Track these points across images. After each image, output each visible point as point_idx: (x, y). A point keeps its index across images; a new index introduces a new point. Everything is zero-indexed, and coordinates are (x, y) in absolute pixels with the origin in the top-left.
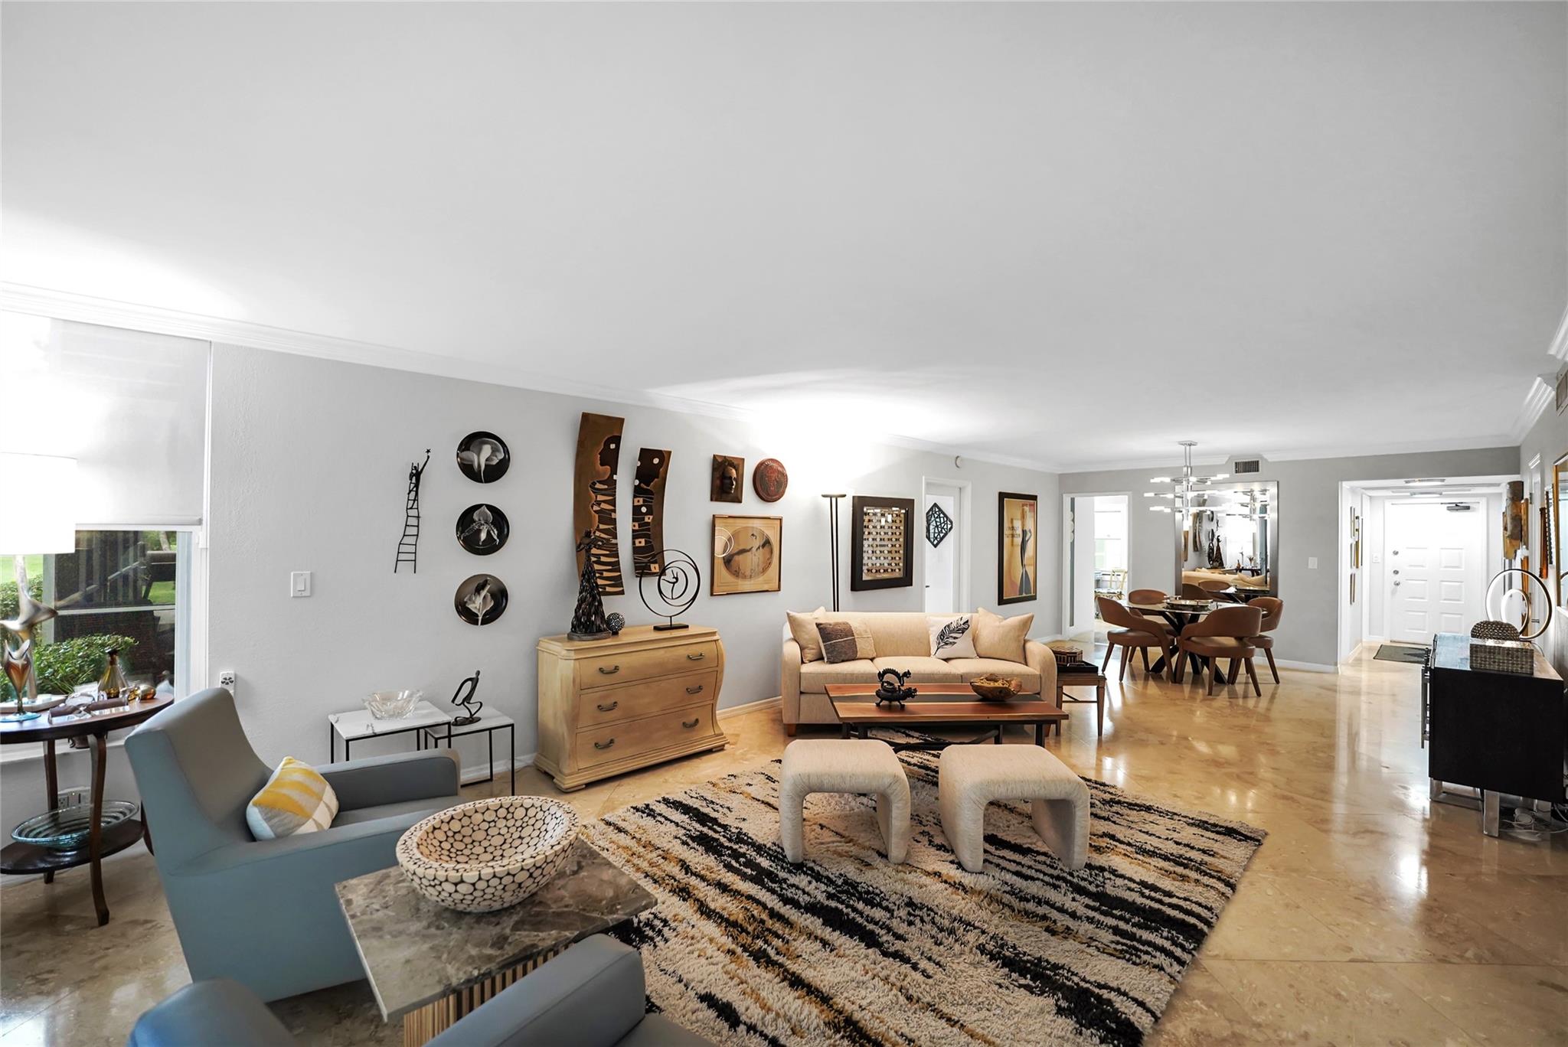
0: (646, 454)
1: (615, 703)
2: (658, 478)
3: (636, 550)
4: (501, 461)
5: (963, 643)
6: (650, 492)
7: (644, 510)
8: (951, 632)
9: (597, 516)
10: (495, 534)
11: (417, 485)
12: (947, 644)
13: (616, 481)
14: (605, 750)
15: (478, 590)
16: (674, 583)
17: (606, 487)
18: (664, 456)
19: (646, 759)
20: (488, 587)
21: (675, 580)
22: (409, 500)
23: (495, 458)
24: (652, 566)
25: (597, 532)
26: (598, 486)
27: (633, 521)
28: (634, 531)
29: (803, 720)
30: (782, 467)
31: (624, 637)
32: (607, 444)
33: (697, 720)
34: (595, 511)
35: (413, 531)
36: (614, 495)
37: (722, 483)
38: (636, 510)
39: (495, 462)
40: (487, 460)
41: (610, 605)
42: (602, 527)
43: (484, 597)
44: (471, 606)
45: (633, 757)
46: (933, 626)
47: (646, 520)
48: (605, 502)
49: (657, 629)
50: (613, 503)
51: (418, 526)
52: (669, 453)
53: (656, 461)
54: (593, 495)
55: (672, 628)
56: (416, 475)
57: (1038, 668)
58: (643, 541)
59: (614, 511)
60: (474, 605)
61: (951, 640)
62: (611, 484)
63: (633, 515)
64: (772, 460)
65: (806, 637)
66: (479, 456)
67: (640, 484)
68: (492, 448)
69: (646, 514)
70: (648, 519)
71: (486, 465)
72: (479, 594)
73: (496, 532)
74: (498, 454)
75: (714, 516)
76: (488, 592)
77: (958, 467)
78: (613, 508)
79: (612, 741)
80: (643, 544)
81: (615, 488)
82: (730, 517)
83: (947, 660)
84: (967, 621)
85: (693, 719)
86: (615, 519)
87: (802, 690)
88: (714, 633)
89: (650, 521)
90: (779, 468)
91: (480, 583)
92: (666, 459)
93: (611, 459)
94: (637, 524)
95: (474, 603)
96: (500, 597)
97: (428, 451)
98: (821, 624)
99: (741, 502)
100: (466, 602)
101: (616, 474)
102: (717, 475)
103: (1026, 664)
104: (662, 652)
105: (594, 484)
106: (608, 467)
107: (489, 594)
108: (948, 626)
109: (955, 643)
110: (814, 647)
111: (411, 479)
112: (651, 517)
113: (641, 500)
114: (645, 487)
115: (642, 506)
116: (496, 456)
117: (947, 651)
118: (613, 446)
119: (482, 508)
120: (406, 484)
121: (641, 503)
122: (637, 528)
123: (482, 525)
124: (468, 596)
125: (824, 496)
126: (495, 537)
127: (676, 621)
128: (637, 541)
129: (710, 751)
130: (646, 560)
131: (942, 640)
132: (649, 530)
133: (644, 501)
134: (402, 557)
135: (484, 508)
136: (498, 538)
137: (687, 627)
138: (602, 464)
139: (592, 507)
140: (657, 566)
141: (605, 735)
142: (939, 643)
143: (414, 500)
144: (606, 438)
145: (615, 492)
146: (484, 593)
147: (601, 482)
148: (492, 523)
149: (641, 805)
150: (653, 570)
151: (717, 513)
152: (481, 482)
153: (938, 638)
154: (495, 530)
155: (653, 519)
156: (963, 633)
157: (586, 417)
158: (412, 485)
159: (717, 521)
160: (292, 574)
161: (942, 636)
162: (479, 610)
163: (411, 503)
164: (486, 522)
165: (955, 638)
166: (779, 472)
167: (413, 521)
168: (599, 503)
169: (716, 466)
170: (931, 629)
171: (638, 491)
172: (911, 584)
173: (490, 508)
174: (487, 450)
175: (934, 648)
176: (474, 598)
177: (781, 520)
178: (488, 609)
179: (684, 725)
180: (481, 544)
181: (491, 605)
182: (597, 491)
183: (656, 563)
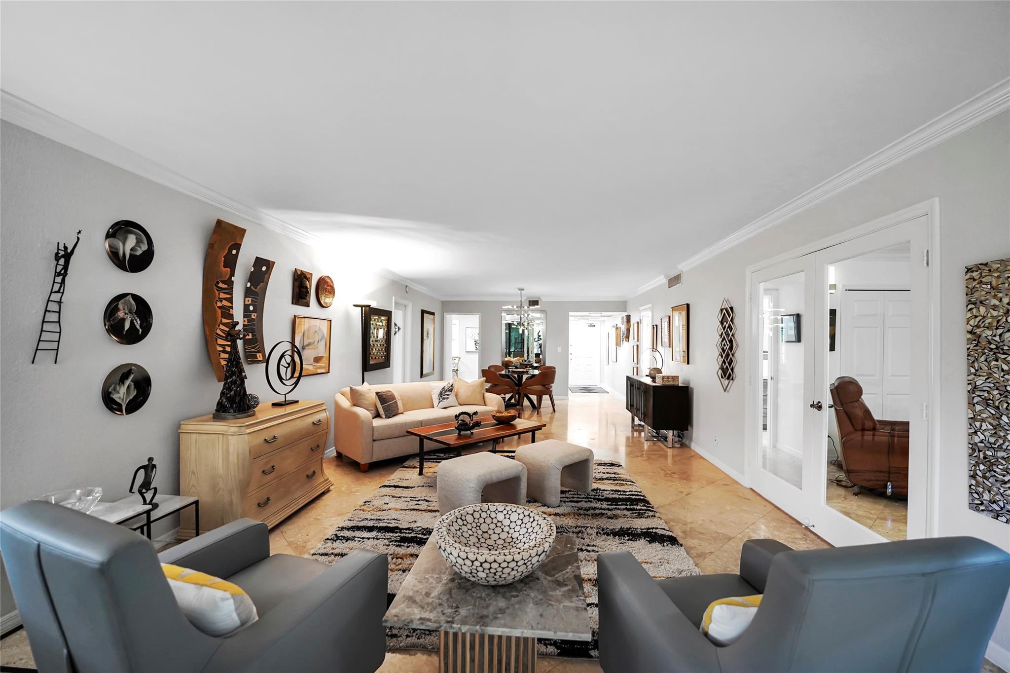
0: (258, 262)
1: (272, 466)
2: (262, 282)
3: (246, 342)
4: (144, 252)
5: (452, 399)
6: (257, 294)
7: (251, 308)
8: (446, 392)
9: (220, 311)
12: (444, 399)
13: (233, 281)
14: (264, 508)
15: (122, 379)
16: (287, 368)
17: (226, 286)
18: (270, 264)
19: (291, 508)
20: (132, 376)
21: (287, 365)
22: (54, 282)
23: (138, 248)
24: (258, 355)
25: (221, 325)
26: (221, 285)
27: (244, 317)
28: (244, 325)
29: (375, 460)
30: (332, 282)
32: (230, 250)
33: (314, 472)
34: (219, 307)
35: (53, 317)
36: (232, 294)
37: (300, 291)
38: (246, 307)
39: (139, 252)
40: (132, 250)
42: (224, 321)
43: (128, 387)
44: (115, 397)
45: (282, 509)
46: (434, 389)
47: (253, 317)
48: (225, 299)
49: (275, 404)
50: (230, 300)
51: (59, 312)
52: (274, 263)
53: (264, 268)
54: (217, 292)
55: (287, 403)
58: (251, 334)
59: (232, 307)
60: (119, 395)
61: (446, 396)
62: (230, 283)
63: (244, 312)
64: (328, 277)
65: (366, 402)
66: (124, 244)
67: (250, 286)
68: (137, 238)
69: (253, 312)
71: (131, 255)
72: (124, 383)
73: (139, 322)
74: (142, 245)
75: (295, 316)
76: (131, 381)
77: (407, 292)
78: (231, 305)
79: (268, 499)
80: (251, 337)
81: (232, 288)
82: (305, 318)
83: (444, 408)
84: (452, 385)
85: (311, 471)
86: (233, 315)
87: (374, 439)
89: (254, 318)
90: (331, 284)
91: (123, 373)
92: (270, 268)
93: (231, 262)
94: (246, 320)
95: (118, 393)
96: (143, 386)
98: (379, 393)
99: (309, 306)
100: (111, 392)
101: (234, 276)
102: (297, 284)
103: (486, 405)
104: (298, 421)
105: (218, 283)
106: (229, 269)
107: (133, 384)
108: (444, 388)
109: (448, 398)
112: (256, 314)
113: (250, 299)
114: (254, 289)
115: (250, 305)
116: (140, 247)
117: (445, 403)
118: (234, 252)
119: (128, 297)
121: (250, 302)
122: (246, 323)
123: (125, 313)
124: (113, 386)
125: (356, 306)
126: (138, 327)
127: (290, 397)
129: (323, 494)
130: (253, 350)
131: (441, 397)
132: (255, 325)
133: (252, 301)
134: (43, 346)
135: (130, 298)
136: (140, 328)
137: (298, 401)
138: (224, 268)
139: (216, 303)
140: (261, 354)
141: (264, 495)
142: (440, 399)
143: (61, 284)
144: (231, 244)
145: (232, 291)
146: (128, 382)
147: (223, 282)
148: (135, 313)
149: (329, 536)
150: (259, 359)
151: (297, 314)
152: (128, 271)
153: (438, 396)
154: (138, 320)
155: (257, 315)
156: (451, 392)
157: (219, 223)
159: (297, 320)
161: (441, 394)
162: (123, 399)
164: (130, 312)
165: (448, 395)
166: (331, 286)
167: (53, 307)
168: (221, 300)
169: (296, 277)
170: (434, 391)
171: (248, 292)
172: (389, 367)
173: (136, 298)
174: (131, 241)
175: (436, 403)
176: (118, 388)
177: (331, 321)
178: (131, 397)
179: (307, 476)
180: (125, 333)
181: (134, 393)
182: (220, 289)
183: (259, 352)
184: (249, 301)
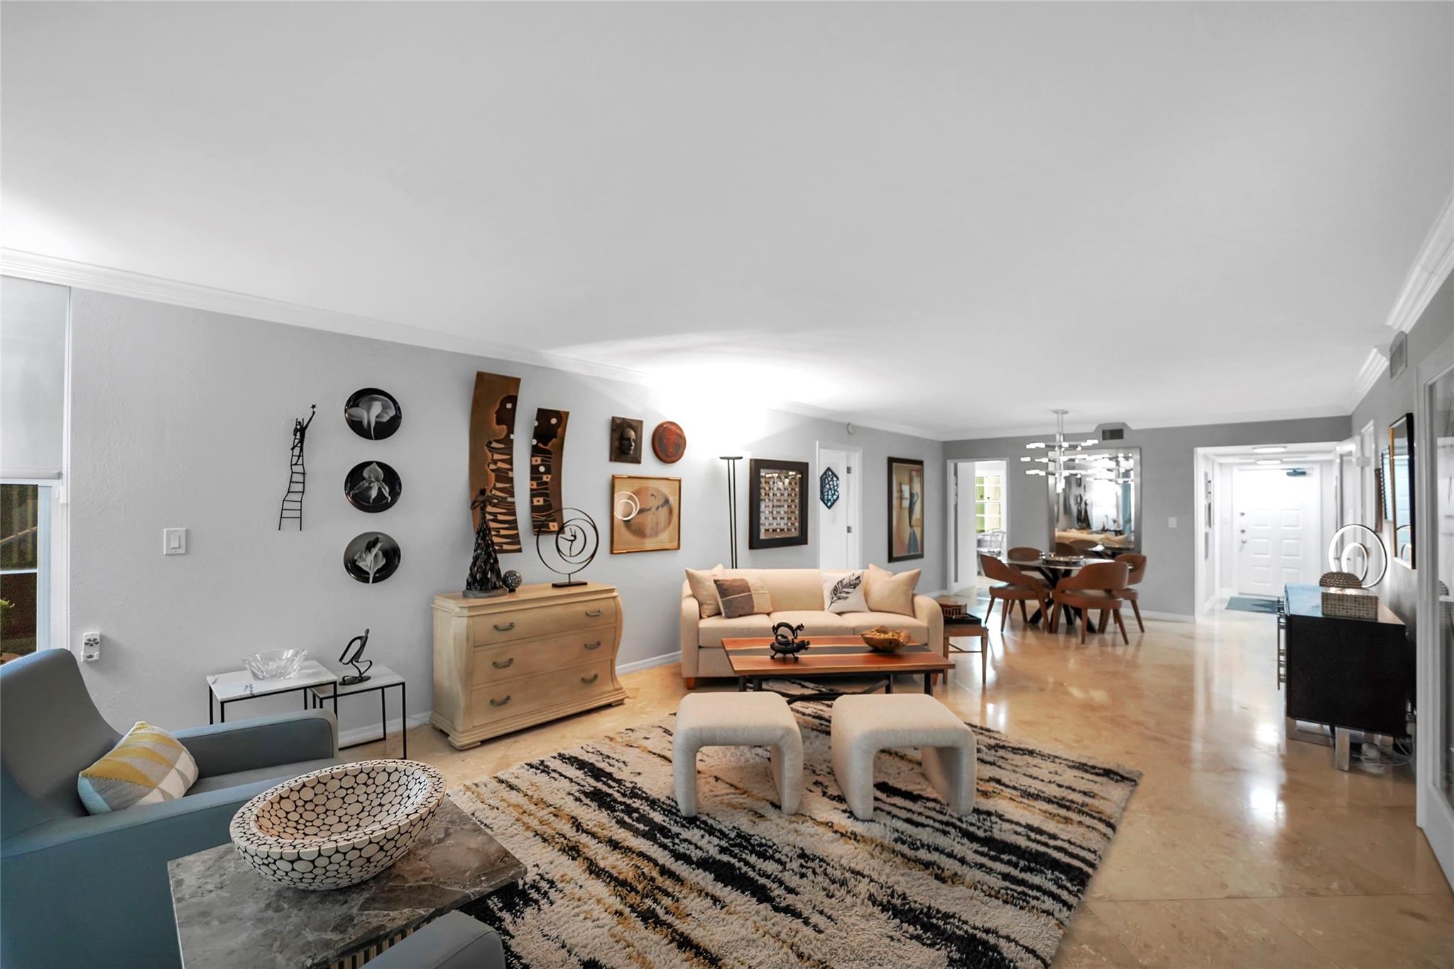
0: (543, 415)
1: (512, 659)
2: (555, 437)
3: (534, 509)
4: (392, 418)
5: (855, 598)
6: (548, 452)
7: (542, 469)
8: (844, 587)
9: (493, 474)
10: (386, 491)
11: (301, 441)
12: (839, 598)
14: (503, 707)
15: (369, 547)
16: (572, 541)
17: (503, 446)
18: (562, 417)
19: (544, 715)
20: (379, 545)
21: (573, 538)
22: (293, 455)
23: (385, 415)
24: (551, 524)
26: (495, 445)
29: (703, 673)
30: (681, 430)
31: (521, 594)
32: (503, 403)
33: (596, 677)
34: (492, 470)
35: (299, 487)
36: (511, 454)
37: (621, 444)
38: (534, 469)
39: (386, 418)
40: (377, 417)
41: (506, 563)
42: (498, 485)
43: (376, 555)
44: (361, 564)
45: (530, 713)
46: (826, 581)
48: (502, 461)
49: (555, 586)
51: (304, 483)
52: (567, 414)
53: (554, 421)
54: (489, 454)
55: (570, 585)
56: (301, 430)
57: (926, 621)
58: (541, 499)
60: (365, 563)
61: (844, 595)
64: (671, 423)
65: (705, 593)
66: (368, 412)
68: (382, 405)
69: (545, 473)
70: (546, 478)
71: (376, 423)
72: (370, 551)
73: (388, 490)
74: (389, 411)
75: (613, 476)
76: (380, 549)
77: (849, 433)
79: (508, 698)
80: (541, 503)
82: (629, 477)
83: (840, 614)
84: (859, 577)
85: (592, 674)
87: (701, 645)
88: (612, 590)
90: (678, 431)
91: (370, 541)
92: (564, 420)
94: (535, 483)
95: (365, 560)
96: (392, 556)
97: (314, 407)
98: (718, 581)
100: (356, 560)
102: (617, 436)
103: (915, 616)
104: (558, 609)
105: (490, 443)
106: (505, 427)
107: (380, 552)
108: (841, 582)
109: (847, 598)
110: (712, 602)
111: (295, 435)
112: (550, 476)
114: (543, 447)
115: (540, 465)
116: (387, 413)
117: (840, 605)
118: (509, 406)
119: (373, 465)
120: (290, 440)
121: (539, 462)
122: (535, 487)
123: (372, 482)
124: (359, 553)
125: (721, 458)
126: (387, 495)
127: (574, 579)
128: (535, 500)
129: (609, 706)
131: (835, 594)
132: (547, 489)
133: (542, 461)
134: (286, 514)
135: (375, 465)
136: (390, 496)
137: (585, 584)
139: (489, 466)
140: (556, 524)
141: (500, 693)
142: (833, 598)
143: (299, 456)
144: (502, 398)
146: (375, 551)
147: (497, 441)
148: (383, 481)
149: (535, 762)
151: (616, 473)
152: (371, 438)
153: (831, 593)
154: (387, 488)
155: (551, 479)
156: (855, 587)
157: (480, 376)
158: (297, 441)
159: (617, 482)
160: (165, 530)
161: (835, 591)
162: (370, 567)
163: (295, 459)
164: (377, 480)
165: (848, 593)
166: (677, 434)
167: (299, 478)
168: (495, 462)
170: (825, 584)
171: (535, 451)
172: (806, 543)
173: (380, 465)
174: (377, 408)
175: (827, 602)
176: (364, 556)
177: (680, 481)
178: (380, 566)
179: (583, 680)
180: (371, 501)
181: (382, 562)
182: (493, 450)
183: (554, 521)
184: (538, 460)
